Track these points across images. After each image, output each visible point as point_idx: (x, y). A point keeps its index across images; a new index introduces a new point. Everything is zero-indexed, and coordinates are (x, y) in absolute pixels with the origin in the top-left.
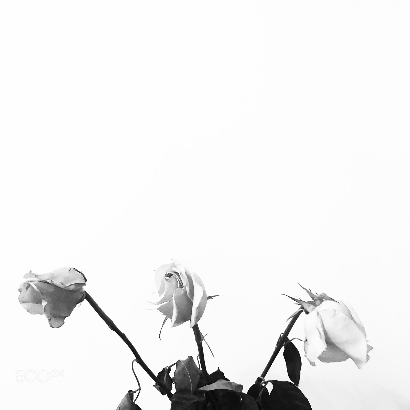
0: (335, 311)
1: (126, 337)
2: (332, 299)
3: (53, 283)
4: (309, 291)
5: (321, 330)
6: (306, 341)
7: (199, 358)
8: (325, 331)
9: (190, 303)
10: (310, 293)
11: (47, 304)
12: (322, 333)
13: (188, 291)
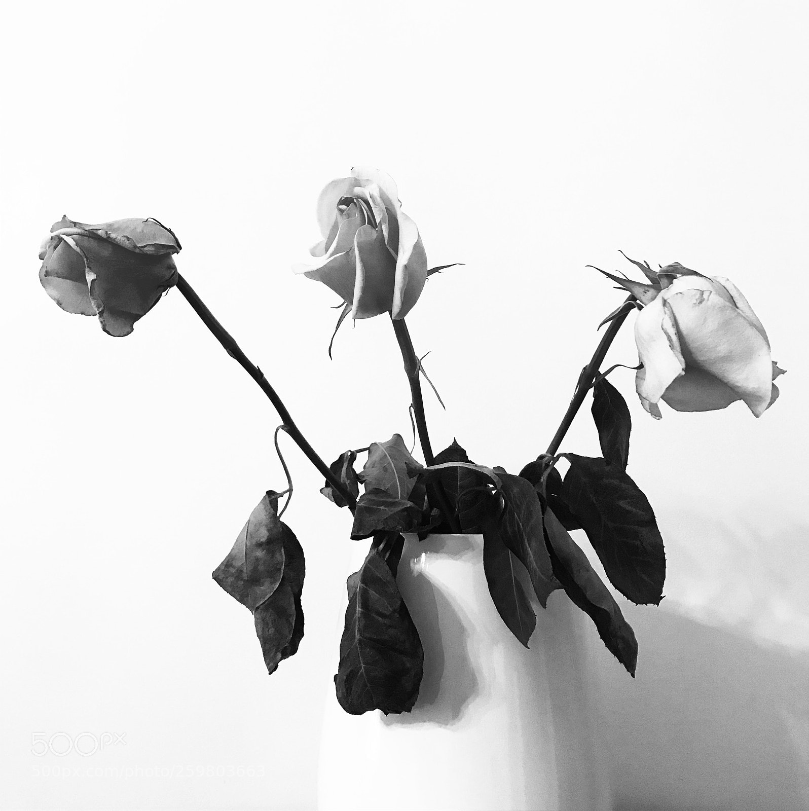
0: (702, 293)
1: (262, 375)
2: (695, 273)
3: (109, 237)
4: (646, 266)
5: (672, 332)
6: (641, 366)
7: (412, 409)
8: (679, 333)
9: (392, 262)
10: (646, 269)
11: (95, 278)
12: (675, 338)
13: (386, 234)
